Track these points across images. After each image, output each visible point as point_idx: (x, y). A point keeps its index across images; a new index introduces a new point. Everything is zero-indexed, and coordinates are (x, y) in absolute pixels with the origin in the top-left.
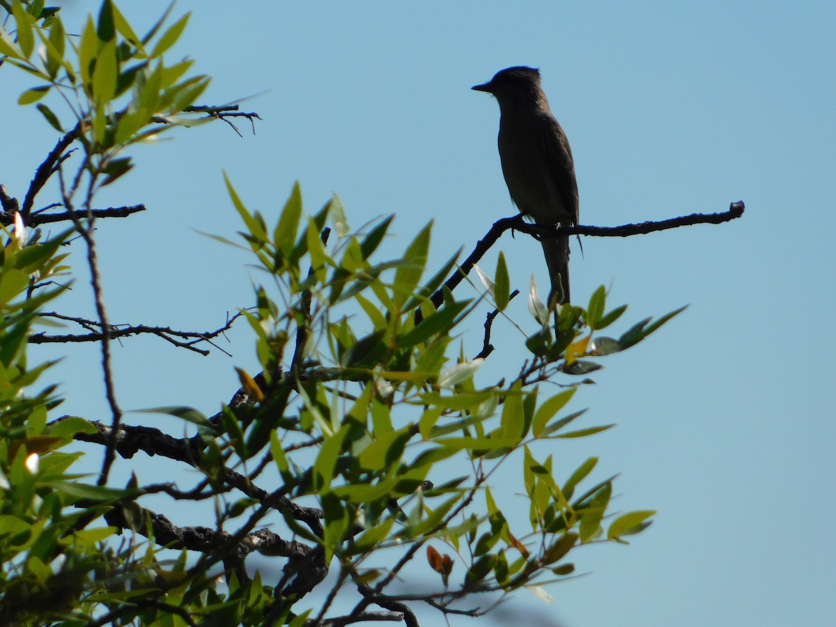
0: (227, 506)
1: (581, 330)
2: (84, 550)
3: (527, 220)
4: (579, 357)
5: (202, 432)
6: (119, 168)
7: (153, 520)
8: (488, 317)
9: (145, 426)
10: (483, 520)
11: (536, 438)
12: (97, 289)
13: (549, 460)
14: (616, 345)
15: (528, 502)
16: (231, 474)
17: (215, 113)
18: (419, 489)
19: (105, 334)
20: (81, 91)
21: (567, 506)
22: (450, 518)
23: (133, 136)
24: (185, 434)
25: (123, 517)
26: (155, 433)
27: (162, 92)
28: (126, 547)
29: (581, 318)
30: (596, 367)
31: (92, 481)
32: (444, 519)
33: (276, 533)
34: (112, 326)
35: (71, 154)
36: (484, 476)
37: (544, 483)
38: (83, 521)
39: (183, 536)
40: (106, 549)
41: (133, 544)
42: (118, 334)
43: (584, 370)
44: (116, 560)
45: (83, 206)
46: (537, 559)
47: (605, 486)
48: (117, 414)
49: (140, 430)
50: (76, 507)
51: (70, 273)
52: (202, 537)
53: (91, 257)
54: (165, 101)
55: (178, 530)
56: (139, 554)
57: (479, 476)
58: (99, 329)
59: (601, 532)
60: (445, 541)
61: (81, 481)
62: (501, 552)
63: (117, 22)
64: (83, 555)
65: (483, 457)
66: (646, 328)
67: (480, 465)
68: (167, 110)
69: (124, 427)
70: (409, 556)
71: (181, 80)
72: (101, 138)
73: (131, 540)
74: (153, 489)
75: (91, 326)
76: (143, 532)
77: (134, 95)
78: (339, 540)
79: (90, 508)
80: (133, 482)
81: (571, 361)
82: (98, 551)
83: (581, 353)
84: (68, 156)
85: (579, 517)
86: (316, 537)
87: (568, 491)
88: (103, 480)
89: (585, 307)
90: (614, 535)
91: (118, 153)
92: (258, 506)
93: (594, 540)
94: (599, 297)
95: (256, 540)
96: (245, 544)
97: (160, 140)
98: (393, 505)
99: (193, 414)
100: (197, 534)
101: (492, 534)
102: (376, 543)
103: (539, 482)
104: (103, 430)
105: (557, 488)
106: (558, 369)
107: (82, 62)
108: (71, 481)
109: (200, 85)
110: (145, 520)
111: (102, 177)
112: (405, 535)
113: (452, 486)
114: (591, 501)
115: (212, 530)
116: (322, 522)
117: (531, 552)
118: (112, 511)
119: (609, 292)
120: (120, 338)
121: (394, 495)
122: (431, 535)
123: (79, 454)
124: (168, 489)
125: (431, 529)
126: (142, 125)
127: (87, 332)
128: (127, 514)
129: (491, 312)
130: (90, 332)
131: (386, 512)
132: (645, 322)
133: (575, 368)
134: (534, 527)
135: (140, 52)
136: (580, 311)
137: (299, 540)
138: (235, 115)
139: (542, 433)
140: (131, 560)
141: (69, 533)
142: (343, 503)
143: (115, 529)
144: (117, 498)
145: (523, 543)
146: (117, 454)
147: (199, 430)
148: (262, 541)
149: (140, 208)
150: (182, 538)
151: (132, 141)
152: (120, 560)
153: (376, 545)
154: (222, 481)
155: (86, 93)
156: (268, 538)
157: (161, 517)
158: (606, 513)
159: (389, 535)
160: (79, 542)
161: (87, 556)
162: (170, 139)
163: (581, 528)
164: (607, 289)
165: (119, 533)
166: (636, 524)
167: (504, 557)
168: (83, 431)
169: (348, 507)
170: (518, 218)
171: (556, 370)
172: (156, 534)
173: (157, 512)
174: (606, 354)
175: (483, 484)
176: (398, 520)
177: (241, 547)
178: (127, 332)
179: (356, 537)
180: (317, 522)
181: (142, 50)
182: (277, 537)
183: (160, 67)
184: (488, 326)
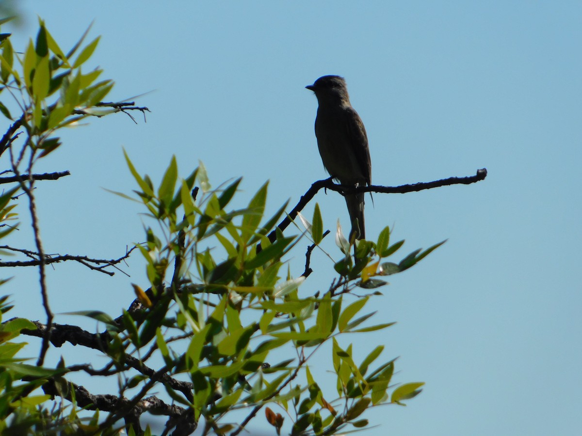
0: (127, 380)
1: (372, 258)
2: (28, 410)
3: (335, 182)
4: (371, 276)
5: (109, 329)
6: (51, 146)
7: (76, 390)
8: (308, 249)
9: (70, 325)
10: (304, 390)
11: (341, 332)
12: (36, 230)
13: (350, 348)
14: (397, 268)
15: (336, 376)
16: (130, 358)
17: (119, 107)
18: (260, 368)
19: (42, 261)
20: (25, 91)
21: (362, 380)
22: (281, 388)
23: (61, 123)
24: (97, 330)
25: (55, 388)
26: (77, 329)
27: (80, 92)
28: (57, 408)
29: (372, 249)
30: (383, 284)
31: (33, 363)
32: (277, 389)
33: (161, 399)
34: (47, 256)
35: (18, 136)
36: (305, 359)
37: (347, 363)
38: (27, 390)
39: (96, 401)
40: (43, 410)
41: (61, 407)
42: (50, 261)
43: (375, 285)
44: (50, 417)
45: (26, 171)
46: (342, 416)
47: (389, 366)
48: (50, 317)
49: (67, 328)
50: (23, 380)
51: (17, 218)
52: (110, 402)
53: (32, 207)
54: (83, 98)
55: (93, 397)
56: (66, 413)
57: (302, 359)
58: (37, 257)
59: (387, 397)
60: (278, 404)
61: (25, 363)
62: (317, 412)
63: (49, 44)
64: (27, 414)
65: (304, 345)
66: (417, 256)
67: (302, 351)
68: (84, 103)
69: (55, 325)
70: (253, 415)
71: (94, 83)
72: (39, 124)
73: (61, 404)
74: (75, 368)
75: (33, 255)
76: (69, 398)
77: (61, 95)
78: (204, 404)
79: (32, 381)
80: (61, 363)
81: (365, 279)
82: (37, 411)
83: (372, 274)
84: (16, 137)
85: (371, 387)
86: (189, 402)
87: (363, 370)
88: (40, 362)
89: (375, 241)
90: (395, 400)
91: (51, 135)
92: (148, 380)
93: (381, 403)
94: (385, 235)
95: (147, 404)
96: (140, 406)
97: (80, 125)
98: (242, 379)
99: (102, 316)
100: (106, 400)
101: (310, 399)
102: (230, 406)
103: (343, 362)
104: (41, 328)
105: (355, 367)
106: (357, 285)
107: (25, 71)
108: (18, 363)
109: (106, 87)
110: (70, 389)
111: (39, 151)
112: (250, 400)
113: (283, 366)
114: (379, 375)
115: (116, 397)
116: (193, 391)
117: (338, 411)
118: (47, 383)
119: (392, 231)
120: (53, 263)
121: (243, 372)
122: (268, 401)
123: (25, 343)
124: (85, 368)
125: (268, 396)
126: (67, 115)
127: (30, 259)
128: (58, 386)
129: (311, 246)
130: (32, 259)
131: (238, 385)
132: (417, 252)
133: (368, 284)
134: (340, 394)
135: (65, 64)
136: (372, 244)
137: (177, 404)
138: (132, 109)
139: (345, 329)
140: (60, 417)
141: (17, 399)
142: (207, 378)
143: (49, 396)
144: (50, 375)
145: (332, 405)
146: (50, 343)
147: (107, 327)
148: (151, 404)
149: (67, 173)
150: (96, 402)
151: (60, 126)
152: (53, 417)
153: (230, 407)
154: (123, 362)
155: (28, 92)
156: (155, 403)
157: (81, 388)
158: (390, 384)
159: (239, 401)
160: (24, 405)
161: (30, 414)
162: (86, 124)
163: (372, 394)
164: (390, 230)
165: (53, 398)
166: (411, 391)
167: (319, 415)
168: (27, 328)
169: (211, 381)
170: (329, 180)
171: (355, 285)
172: (77, 399)
173: (79, 384)
174: (390, 274)
175: (304, 365)
176: (245, 390)
177: (136, 408)
178: (57, 260)
179: (217, 402)
180: (190, 391)
181: (68, 63)
182: (162, 402)
183: (79, 74)
184: (308, 255)
